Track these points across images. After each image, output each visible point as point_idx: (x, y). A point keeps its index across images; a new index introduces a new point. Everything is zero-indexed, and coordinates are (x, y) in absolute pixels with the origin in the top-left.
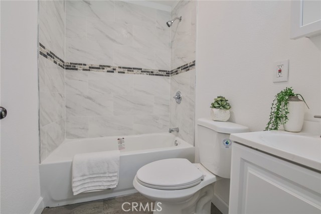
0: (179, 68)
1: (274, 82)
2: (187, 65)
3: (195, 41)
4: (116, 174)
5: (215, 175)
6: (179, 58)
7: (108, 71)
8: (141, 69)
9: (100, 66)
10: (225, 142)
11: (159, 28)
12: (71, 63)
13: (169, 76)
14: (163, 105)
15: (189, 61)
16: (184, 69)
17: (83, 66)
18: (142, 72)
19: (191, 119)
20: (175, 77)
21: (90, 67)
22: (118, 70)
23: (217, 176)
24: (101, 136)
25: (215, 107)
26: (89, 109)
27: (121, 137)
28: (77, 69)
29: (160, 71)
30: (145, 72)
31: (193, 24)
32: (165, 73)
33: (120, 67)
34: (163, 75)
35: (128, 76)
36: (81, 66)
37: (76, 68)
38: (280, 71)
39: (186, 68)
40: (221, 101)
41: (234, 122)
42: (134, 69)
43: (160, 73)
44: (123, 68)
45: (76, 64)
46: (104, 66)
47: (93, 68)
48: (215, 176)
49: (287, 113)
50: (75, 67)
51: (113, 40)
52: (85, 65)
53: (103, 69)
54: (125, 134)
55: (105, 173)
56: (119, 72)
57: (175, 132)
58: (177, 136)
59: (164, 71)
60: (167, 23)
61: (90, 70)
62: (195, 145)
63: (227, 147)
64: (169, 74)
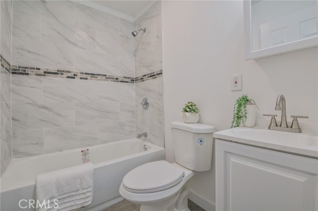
0: (145, 75)
1: (232, 91)
2: (154, 73)
3: (162, 52)
4: (90, 189)
5: (192, 170)
6: (144, 66)
7: (68, 77)
8: (106, 76)
9: (58, 71)
10: (199, 141)
11: (122, 36)
12: (19, 67)
13: (133, 83)
14: (129, 111)
15: (156, 70)
16: (150, 76)
17: (35, 70)
18: (106, 78)
19: (160, 123)
20: (141, 84)
21: (45, 72)
22: (80, 75)
23: (193, 171)
24: (60, 151)
25: (187, 111)
26: (44, 121)
27: (85, 149)
28: (28, 74)
29: (124, 77)
30: (109, 78)
31: (158, 37)
32: (130, 79)
33: (82, 73)
34: (128, 82)
35: (91, 82)
36: (34, 70)
37: (27, 72)
38: (236, 83)
39: (152, 76)
40: (191, 106)
41: (202, 123)
42: (98, 75)
43: (125, 80)
44: (86, 74)
45: (26, 68)
46: (63, 71)
47: (49, 73)
48: (191, 172)
49: (246, 113)
50: (25, 71)
51: (74, 44)
52: (39, 69)
53: (62, 74)
54: (89, 145)
55: (78, 190)
56: (81, 78)
57: (143, 137)
58: (144, 140)
59: (129, 78)
60: (133, 33)
61: (45, 75)
62: (166, 147)
63: (201, 145)
64: (134, 80)
